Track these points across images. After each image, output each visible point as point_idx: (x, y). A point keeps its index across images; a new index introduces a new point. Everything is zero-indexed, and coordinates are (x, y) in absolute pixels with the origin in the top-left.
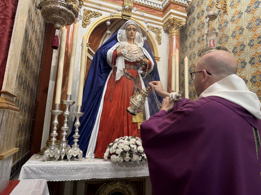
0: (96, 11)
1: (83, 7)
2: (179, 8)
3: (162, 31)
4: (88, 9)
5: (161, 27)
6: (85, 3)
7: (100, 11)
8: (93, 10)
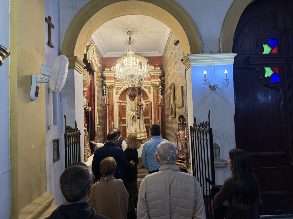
0: (120, 86)
1: (115, 87)
2: (156, 78)
3: (152, 87)
4: (117, 86)
5: (151, 86)
6: (115, 85)
7: (122, 86)
8: (119, 86)
